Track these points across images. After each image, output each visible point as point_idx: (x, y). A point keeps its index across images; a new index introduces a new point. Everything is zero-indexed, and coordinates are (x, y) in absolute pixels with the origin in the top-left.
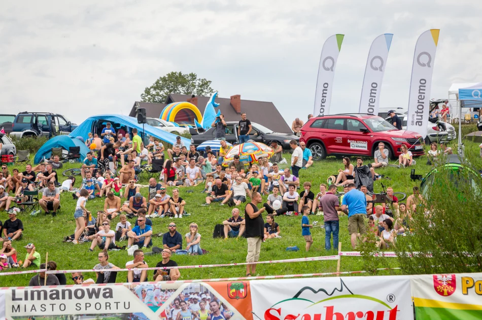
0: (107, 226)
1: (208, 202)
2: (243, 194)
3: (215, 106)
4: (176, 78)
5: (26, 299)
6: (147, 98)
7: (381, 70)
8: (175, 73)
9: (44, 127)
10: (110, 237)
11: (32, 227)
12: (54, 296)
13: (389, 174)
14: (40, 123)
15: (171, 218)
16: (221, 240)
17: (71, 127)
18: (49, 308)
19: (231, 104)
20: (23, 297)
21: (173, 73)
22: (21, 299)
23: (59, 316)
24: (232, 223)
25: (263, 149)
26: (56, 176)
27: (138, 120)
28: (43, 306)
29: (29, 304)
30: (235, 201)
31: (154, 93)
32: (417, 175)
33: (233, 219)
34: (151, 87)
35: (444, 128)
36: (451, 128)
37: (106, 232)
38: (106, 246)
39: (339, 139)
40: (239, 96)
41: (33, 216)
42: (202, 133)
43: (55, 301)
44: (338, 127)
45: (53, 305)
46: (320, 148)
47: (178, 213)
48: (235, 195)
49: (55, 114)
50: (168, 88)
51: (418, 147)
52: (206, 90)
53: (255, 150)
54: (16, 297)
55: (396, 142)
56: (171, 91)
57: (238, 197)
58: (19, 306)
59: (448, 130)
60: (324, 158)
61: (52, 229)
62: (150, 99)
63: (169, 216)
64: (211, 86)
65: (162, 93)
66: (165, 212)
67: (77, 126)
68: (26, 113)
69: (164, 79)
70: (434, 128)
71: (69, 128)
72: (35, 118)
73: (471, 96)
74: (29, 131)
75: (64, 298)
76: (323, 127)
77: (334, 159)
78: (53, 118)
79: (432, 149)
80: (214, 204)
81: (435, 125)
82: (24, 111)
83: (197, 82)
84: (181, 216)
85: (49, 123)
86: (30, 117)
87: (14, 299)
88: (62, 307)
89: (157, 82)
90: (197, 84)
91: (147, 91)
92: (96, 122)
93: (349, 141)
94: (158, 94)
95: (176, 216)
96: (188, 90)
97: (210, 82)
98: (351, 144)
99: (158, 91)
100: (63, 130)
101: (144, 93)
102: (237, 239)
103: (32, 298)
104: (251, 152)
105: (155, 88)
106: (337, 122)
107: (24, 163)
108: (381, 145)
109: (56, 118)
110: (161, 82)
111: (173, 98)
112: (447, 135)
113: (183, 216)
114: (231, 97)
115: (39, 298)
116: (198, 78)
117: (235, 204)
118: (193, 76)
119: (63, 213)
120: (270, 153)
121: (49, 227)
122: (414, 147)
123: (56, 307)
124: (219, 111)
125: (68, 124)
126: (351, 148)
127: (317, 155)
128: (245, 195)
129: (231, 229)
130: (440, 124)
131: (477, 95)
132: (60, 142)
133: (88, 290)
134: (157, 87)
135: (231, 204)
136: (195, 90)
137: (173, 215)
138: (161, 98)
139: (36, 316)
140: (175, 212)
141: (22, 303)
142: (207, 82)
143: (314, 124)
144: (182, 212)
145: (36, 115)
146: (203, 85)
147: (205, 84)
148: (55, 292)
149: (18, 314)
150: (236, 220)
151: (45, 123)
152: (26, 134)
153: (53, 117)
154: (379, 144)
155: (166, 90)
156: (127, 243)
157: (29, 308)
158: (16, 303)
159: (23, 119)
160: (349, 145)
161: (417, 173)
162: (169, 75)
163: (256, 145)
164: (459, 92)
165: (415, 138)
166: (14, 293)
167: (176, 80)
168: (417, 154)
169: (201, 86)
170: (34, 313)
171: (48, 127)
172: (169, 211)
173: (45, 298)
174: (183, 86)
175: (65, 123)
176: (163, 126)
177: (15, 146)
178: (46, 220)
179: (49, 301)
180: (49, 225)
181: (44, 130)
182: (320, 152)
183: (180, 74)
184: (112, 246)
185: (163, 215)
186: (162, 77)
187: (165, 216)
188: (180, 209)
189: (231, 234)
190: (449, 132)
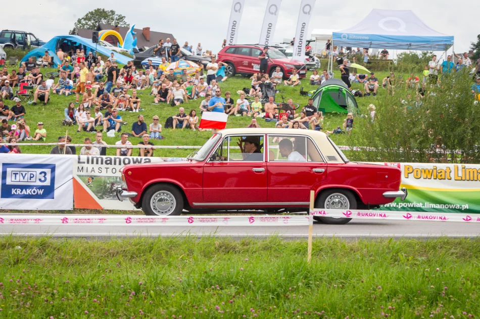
0: (89, 115)
1: (157, 102)
2: (181, 98)
3: (133, 34)
4: (101, 12)
5: (88, 162)
6: (78, 26)
7: (275, 15)
8: (100, 9)
9: (20, 41)
10: (92, 122)
11: (30, 112)
12: (108, 162)
13: (284, 90)
14: (17, 39)
15: (131, 112)
16: (170, 130)
17: (39, 42)
18: (104, 170)
19: (143, 34)
20: (86, 161)
21: (98, 9)
22: (84, 163)
23: (111, 177)
24: (179, 118)
25: (193, 66)
26: (42, 77)
27: (93, 40)
28: (100, 169)
29: (90, 166)
30: (176, 102)
31: (84, 22)
32: (304, 92)
33: (180, 115)
34: (83, 18)
35: (313, 60)
36: (317, 60)
37: (89, 119)
38: (88, 129)
39: (246, 62)
40: (149, 28)
41: (29, 104)
42: (142, 52)
43: (109, 166)
44: (245, 54)
45: (107, 168)
46: (231, 68)
47: (136, 108)
48: (175, 98)
49: (28, 32)
50: (94, 20)
51: (302, 72)
52: (121, 23)
53: (187, 66)
54: (81, 161)
55: (287, 67)
56: (96, 22)
57: (178, 100)
58: (82, 168)
59: (316, 61)
60: (233, 75)
61: (44, 114)
62: (81, 27)
63: (129, 110)
64: (125, 20)
65: (89, 23)
66: (126, 107)
67: (45, 43)
68: (7, 30)
69: (92, 13)
70: (307, 60)
71: (38, 43)
72: (13, 34)
73: (341, 38)
74: (9, 43)
75: (115, 164)
76: (234, 53)
77: (241, 77)
78: (26, 36)
79: (314, 74)
80: (161, 103)
81: (308, 57)
82: (6, 29)
83: (115, 17)
84: (137, 111)
85: (24, 39)
86: (10, 34)
87: (79, 162)
88: (114, 171)
89: (87, 15)
90: (115, 18)
91: (79, 21)
92: (59, 40)
93: (253, 64)
94: (87, 24)
95: (134, 111)
96: (108, 22)
97: (125, 17)
98: (254, 66)
99: (87, 21)
100: (34, 44)
101: (77, 22)
102: (182, 129)
103: (92, 163)
104: (184, 67)
105: (85, 19)
106: (244, 50)
107: (14, 66)
108: (278, 68)
109: (28, 35)
110: (89, 15)
111: (102, 27)
112: (315, 65)
113: (139, 111)
114: (144, 29)
115: (97, 163)
116: (116, 14)
117: (175, 105)
118: (113, 12)
119: (51, 103)
120: (198, 69)
121: (43, 113)
122: (299, 72)
123: (110, 170)
124: (136, 38)
125: (37, 40)
126: (254, 69)
127: (229, 73)
128: (182, 98)
129: (178, 123)
130: (310, 57)
131: (345, 38)
132: (40, 53)
133: (133, 159)
134: (87, 18)
135: (173, 104)
136: (113, 22)
137: (131, 110)
138: (88, 26)
139: (95, 176)
140: (133, 108)
141: (85, 165)
142: (123, 17)
143: (228, 51)
144: (138, 108)
145: (14, 33)
146: (119, 19)
147: (121, 18)
148: (109, 159)
149: (81, 173)
150: (182, 116)
151: (21, 39)
152: (6, 46)
153: (26, 34)
154: (277, 68)
155: (93, 21)
156: (103, 128)
157: (90, 169)
158: (81, 165)
159: (4, 35)
160: (252, 67)
161: (304, 90)
162: (95, 10)
163: (188, 63)
164: (333, 35)
165: (300, 65)
166: (79, 159)
167: (100, 14)
168: (302, 76)
169: (118, 20)
170: (93, 174)
171: (22, 42)
172: (129, 107)
173: (102, 163)
174: (105, 19)
175: (35, 39)
176: (106, 46)
177: (5, 54)
178: (39, 108)
179: (104, 165)
180: (42, 111)
181: (20, 43)
182: (230, 71)
183: (104, 10)
184: (92, 129)
185: (125, 109)
186: (91, 11)
187: (126, 110)
188: (137, 106)
189: (178, 127)
190: (317, 63)
